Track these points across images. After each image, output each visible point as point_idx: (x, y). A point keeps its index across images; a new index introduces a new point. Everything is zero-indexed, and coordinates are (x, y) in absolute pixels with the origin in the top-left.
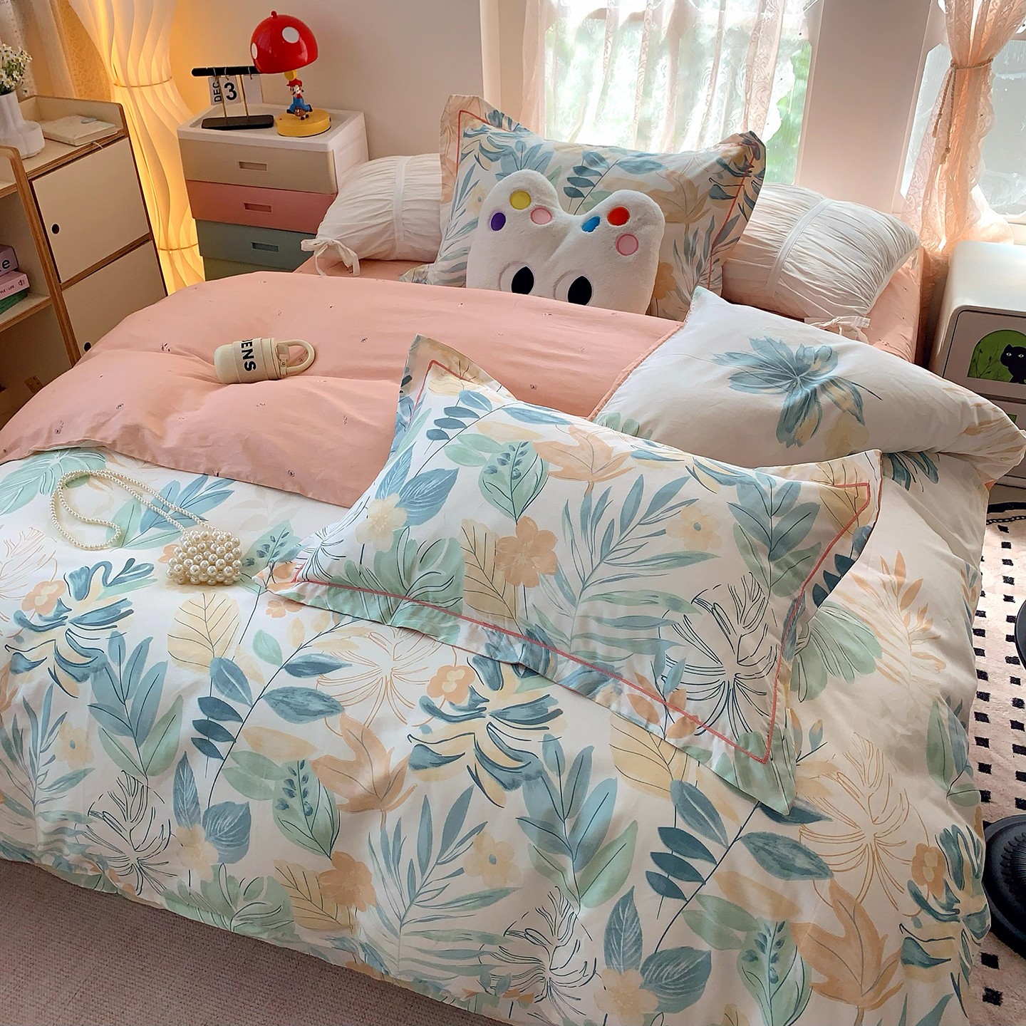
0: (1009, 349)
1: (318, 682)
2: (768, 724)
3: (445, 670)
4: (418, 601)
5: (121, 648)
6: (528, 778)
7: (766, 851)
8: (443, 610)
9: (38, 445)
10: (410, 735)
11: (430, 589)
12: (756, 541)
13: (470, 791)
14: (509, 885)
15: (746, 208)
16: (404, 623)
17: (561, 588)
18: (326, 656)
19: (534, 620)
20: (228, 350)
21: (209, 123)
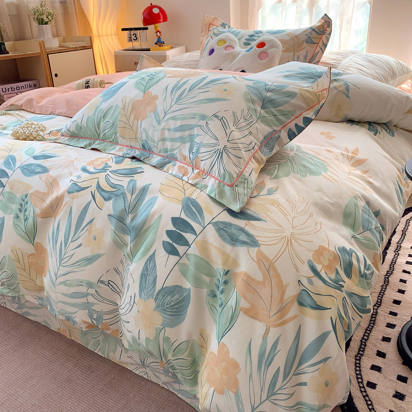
1: (43, 161)
2: (239, 172)
3: (99, 159)
4: (103, 140)
6: (117, 196)
7: (224, 230)
10: (72, 180)
12: (255, 98)
13: (90, 202)
14: (101, 252)
15: (323, 47)
17: (155, 117)
18: (51, 154)
19: (144, 137)
20: (80, 82)
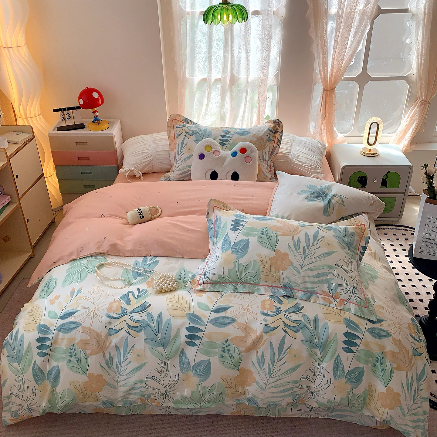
0: (360, 177)
1: (225, 313)
3: (263, 302)
4: (243, 283)
5: (152, 317)
6: (302, 328)
8: (253, 284)
9: (73, 257)
10: (261, 323)
11: (248, 278)
12: (344, 245)
13: (285, 336)
14: (301, 362)
16: (242, 291)
17: (294, 269)
18: (224, 305)
19: (286, 281)
20: (132, 214)
21: (59, 129)
